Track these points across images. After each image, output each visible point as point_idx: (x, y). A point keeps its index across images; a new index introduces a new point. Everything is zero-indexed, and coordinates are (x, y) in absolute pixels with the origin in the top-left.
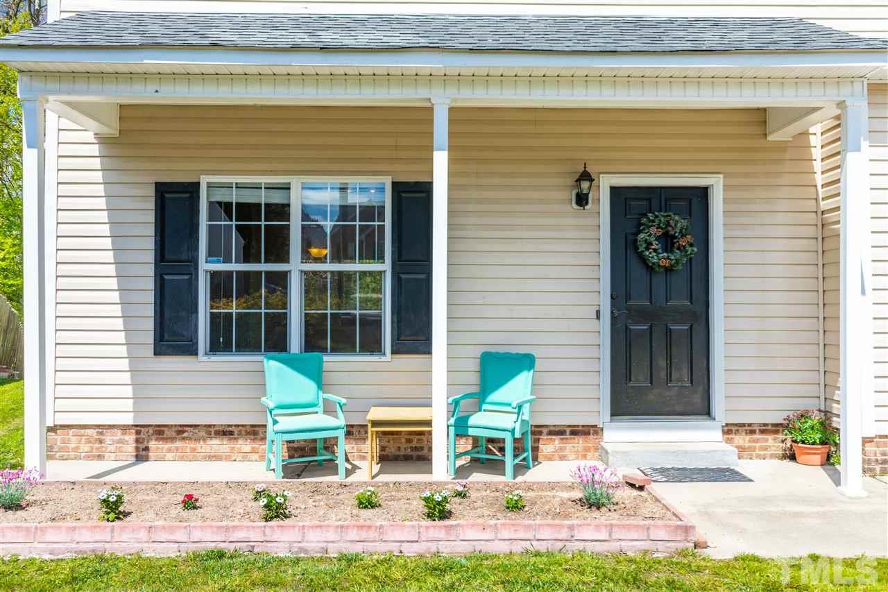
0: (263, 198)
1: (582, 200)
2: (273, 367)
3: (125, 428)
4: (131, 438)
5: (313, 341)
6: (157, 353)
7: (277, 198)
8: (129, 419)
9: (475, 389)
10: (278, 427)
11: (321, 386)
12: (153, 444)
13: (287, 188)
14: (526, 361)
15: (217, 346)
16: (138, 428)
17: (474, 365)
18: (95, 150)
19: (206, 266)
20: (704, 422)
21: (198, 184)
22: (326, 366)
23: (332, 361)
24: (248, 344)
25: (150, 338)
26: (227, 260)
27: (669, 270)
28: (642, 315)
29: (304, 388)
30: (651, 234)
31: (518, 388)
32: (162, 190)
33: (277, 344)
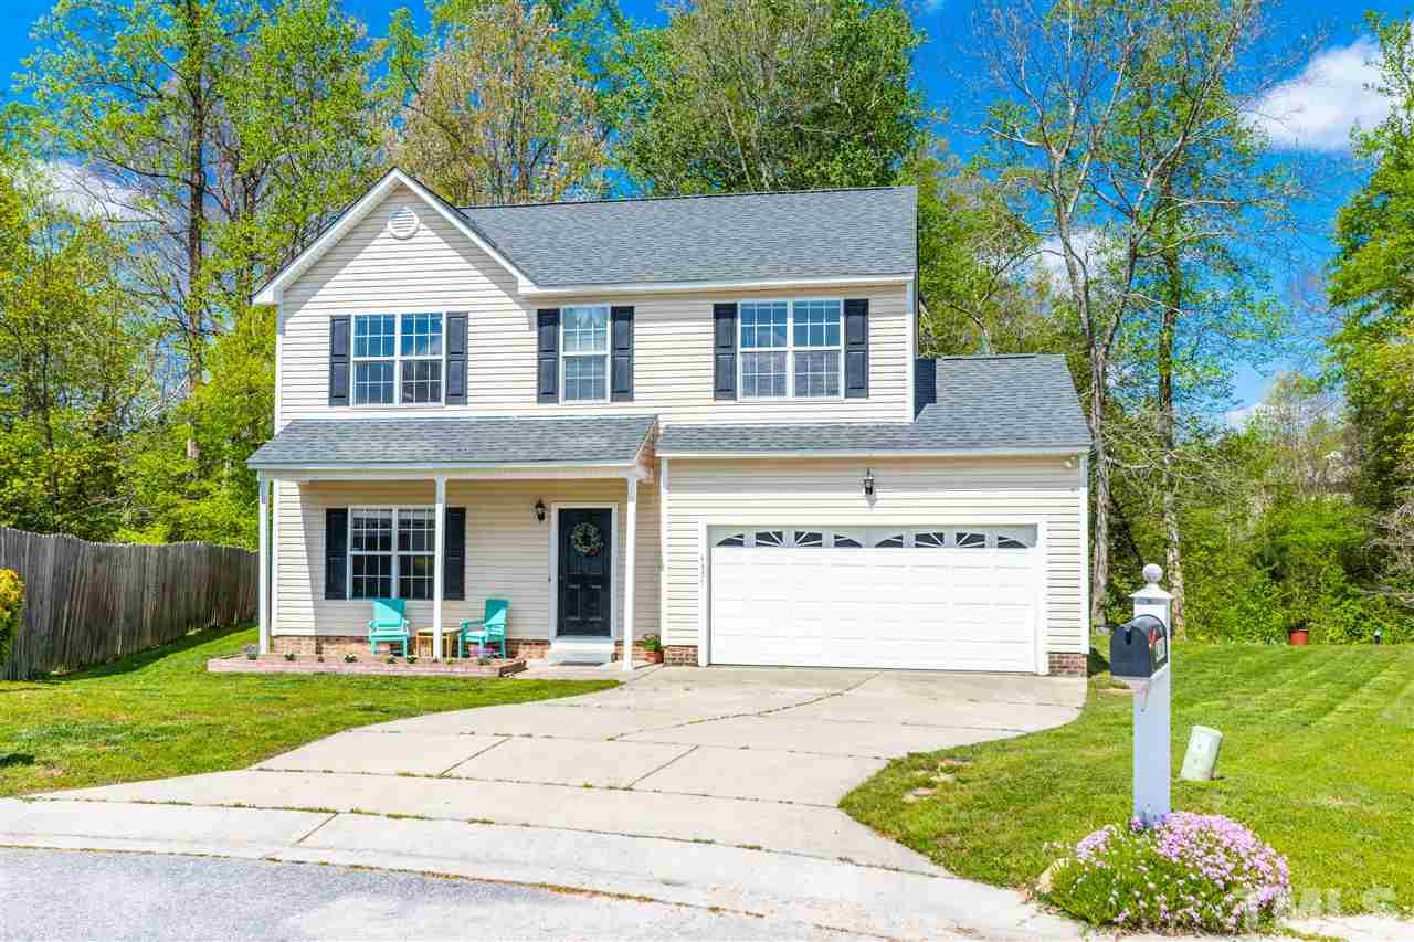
0: (379, 516)
1: (541, 517)
2: (378, 606)
3: (310, 637)
4: (313, 642)
5: (404, 594)
6: (326, 598)
7: (385, 515)
8: (312, 632)
9: (483, 619)
10: (375, 634)
11: (404, 616)
12: (324, 646)
13: (391, 510)
14: (504, 604)
15: (357, 594)
16: (317, 637)
17: (484, 605)
18: (297, 491)
19: (351, 553)
20: (603, 639)
21: (346, 510)
22: (407, 606)
23: (410, 603)
24: (372, 594)
25: (323, 590)
26: (362, 550)
27: (587, 555)
28: (574, 579)
29: (393, 616)
30: (577, 535)
31: (500, 617)
32: (330, 512)
33: (386, 594)
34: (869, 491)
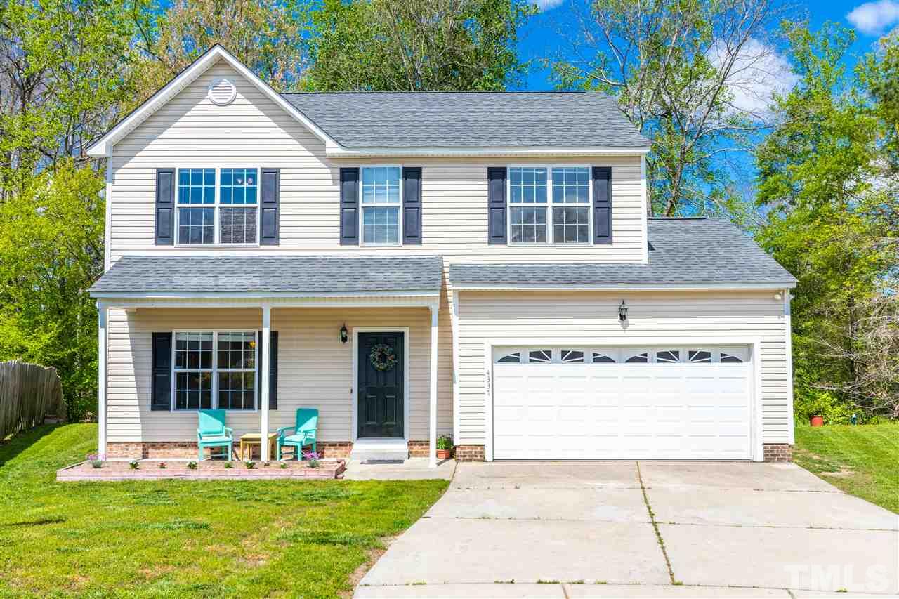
0: (201, 339)
1: (344, 339)
2: (202, 415)
3: (138, 443)
4: (140, 448)
5: (223, 404)
6: (152, 409)
7: (206, 339)
8: (139, 439)
9: (295, 425)
10: (203, 441)
11: (225, 424)
12: (150, 450)
13: (212, 334)
14: (314, 412)
15: (180, 406)
16: (144, 444)
17: (295, 414)
18: (125, 318)
19: (175, 370)
20: (399, 440)
21: (171, 333)
22: (227, 415)
23: (230, 413)
24: (193, 406)
25: (149, 403)
26: (185, 367)
27: (384, 371)
28: (372, 391)
29: (216, 425)
30: (375, 354)
31: (311, 424)
32: (155, 336)
33: (206, 405)
34: (623, 317)
